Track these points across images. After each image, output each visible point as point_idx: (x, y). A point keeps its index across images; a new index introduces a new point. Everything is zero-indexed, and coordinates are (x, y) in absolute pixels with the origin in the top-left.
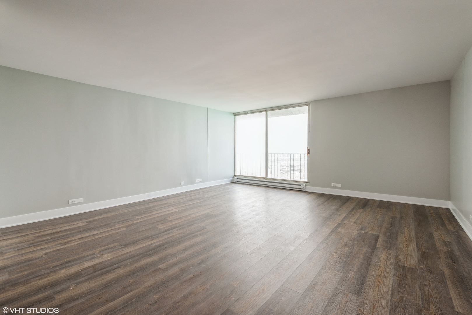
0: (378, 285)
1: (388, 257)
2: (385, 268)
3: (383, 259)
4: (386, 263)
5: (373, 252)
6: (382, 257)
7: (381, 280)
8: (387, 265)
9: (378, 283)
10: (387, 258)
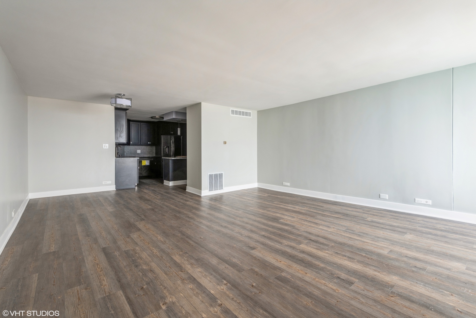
0: (95, 258)
1: (100, 286)
2: (97, 272)
3: (103, 280)
4: (99, 277)
5: (119, 282)
6: (106, 281)
7: (95, 262)
8: (97, 276)
9: (96, 259)
10: (101, 283)
